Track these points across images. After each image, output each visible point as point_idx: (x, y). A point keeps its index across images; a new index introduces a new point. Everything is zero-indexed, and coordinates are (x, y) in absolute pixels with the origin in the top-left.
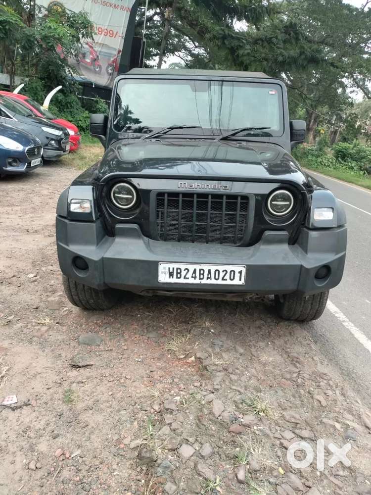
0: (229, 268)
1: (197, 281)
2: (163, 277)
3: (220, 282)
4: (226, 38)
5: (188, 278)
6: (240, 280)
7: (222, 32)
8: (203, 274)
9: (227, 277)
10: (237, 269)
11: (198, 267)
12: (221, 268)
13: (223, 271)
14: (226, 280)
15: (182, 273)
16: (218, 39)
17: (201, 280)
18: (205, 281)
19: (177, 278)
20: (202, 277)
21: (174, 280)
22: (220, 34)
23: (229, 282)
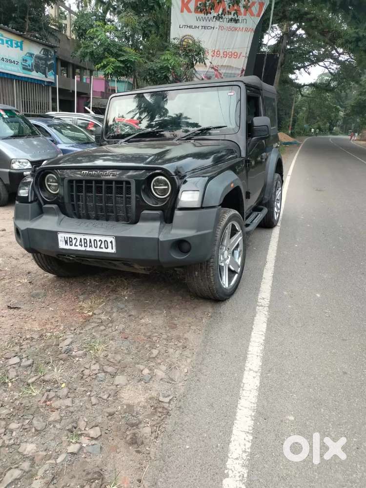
0: (103, 239)
1: (83, 248)
2: (62, 245)
3: (98, 250)
4: (360, 40)
5: (77, 246)
6: (112, 249)
7: (356, 35)
8: (86, 243)
9: (103, 246)
10: (109, 239)
11: (83, 237)
12: (98, 238)
13: (99, 241)
14: (102, 248)
15: (73, 242)
16: (351, 43)
17: (85, 248)
18: (88, 249)
19: (70, 245)
20: (86, 245)
21: (68, 247)
22: (354, 37)
23: (104, 250)
